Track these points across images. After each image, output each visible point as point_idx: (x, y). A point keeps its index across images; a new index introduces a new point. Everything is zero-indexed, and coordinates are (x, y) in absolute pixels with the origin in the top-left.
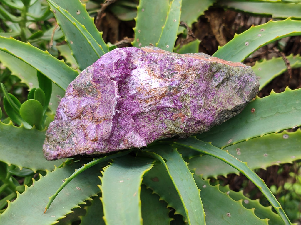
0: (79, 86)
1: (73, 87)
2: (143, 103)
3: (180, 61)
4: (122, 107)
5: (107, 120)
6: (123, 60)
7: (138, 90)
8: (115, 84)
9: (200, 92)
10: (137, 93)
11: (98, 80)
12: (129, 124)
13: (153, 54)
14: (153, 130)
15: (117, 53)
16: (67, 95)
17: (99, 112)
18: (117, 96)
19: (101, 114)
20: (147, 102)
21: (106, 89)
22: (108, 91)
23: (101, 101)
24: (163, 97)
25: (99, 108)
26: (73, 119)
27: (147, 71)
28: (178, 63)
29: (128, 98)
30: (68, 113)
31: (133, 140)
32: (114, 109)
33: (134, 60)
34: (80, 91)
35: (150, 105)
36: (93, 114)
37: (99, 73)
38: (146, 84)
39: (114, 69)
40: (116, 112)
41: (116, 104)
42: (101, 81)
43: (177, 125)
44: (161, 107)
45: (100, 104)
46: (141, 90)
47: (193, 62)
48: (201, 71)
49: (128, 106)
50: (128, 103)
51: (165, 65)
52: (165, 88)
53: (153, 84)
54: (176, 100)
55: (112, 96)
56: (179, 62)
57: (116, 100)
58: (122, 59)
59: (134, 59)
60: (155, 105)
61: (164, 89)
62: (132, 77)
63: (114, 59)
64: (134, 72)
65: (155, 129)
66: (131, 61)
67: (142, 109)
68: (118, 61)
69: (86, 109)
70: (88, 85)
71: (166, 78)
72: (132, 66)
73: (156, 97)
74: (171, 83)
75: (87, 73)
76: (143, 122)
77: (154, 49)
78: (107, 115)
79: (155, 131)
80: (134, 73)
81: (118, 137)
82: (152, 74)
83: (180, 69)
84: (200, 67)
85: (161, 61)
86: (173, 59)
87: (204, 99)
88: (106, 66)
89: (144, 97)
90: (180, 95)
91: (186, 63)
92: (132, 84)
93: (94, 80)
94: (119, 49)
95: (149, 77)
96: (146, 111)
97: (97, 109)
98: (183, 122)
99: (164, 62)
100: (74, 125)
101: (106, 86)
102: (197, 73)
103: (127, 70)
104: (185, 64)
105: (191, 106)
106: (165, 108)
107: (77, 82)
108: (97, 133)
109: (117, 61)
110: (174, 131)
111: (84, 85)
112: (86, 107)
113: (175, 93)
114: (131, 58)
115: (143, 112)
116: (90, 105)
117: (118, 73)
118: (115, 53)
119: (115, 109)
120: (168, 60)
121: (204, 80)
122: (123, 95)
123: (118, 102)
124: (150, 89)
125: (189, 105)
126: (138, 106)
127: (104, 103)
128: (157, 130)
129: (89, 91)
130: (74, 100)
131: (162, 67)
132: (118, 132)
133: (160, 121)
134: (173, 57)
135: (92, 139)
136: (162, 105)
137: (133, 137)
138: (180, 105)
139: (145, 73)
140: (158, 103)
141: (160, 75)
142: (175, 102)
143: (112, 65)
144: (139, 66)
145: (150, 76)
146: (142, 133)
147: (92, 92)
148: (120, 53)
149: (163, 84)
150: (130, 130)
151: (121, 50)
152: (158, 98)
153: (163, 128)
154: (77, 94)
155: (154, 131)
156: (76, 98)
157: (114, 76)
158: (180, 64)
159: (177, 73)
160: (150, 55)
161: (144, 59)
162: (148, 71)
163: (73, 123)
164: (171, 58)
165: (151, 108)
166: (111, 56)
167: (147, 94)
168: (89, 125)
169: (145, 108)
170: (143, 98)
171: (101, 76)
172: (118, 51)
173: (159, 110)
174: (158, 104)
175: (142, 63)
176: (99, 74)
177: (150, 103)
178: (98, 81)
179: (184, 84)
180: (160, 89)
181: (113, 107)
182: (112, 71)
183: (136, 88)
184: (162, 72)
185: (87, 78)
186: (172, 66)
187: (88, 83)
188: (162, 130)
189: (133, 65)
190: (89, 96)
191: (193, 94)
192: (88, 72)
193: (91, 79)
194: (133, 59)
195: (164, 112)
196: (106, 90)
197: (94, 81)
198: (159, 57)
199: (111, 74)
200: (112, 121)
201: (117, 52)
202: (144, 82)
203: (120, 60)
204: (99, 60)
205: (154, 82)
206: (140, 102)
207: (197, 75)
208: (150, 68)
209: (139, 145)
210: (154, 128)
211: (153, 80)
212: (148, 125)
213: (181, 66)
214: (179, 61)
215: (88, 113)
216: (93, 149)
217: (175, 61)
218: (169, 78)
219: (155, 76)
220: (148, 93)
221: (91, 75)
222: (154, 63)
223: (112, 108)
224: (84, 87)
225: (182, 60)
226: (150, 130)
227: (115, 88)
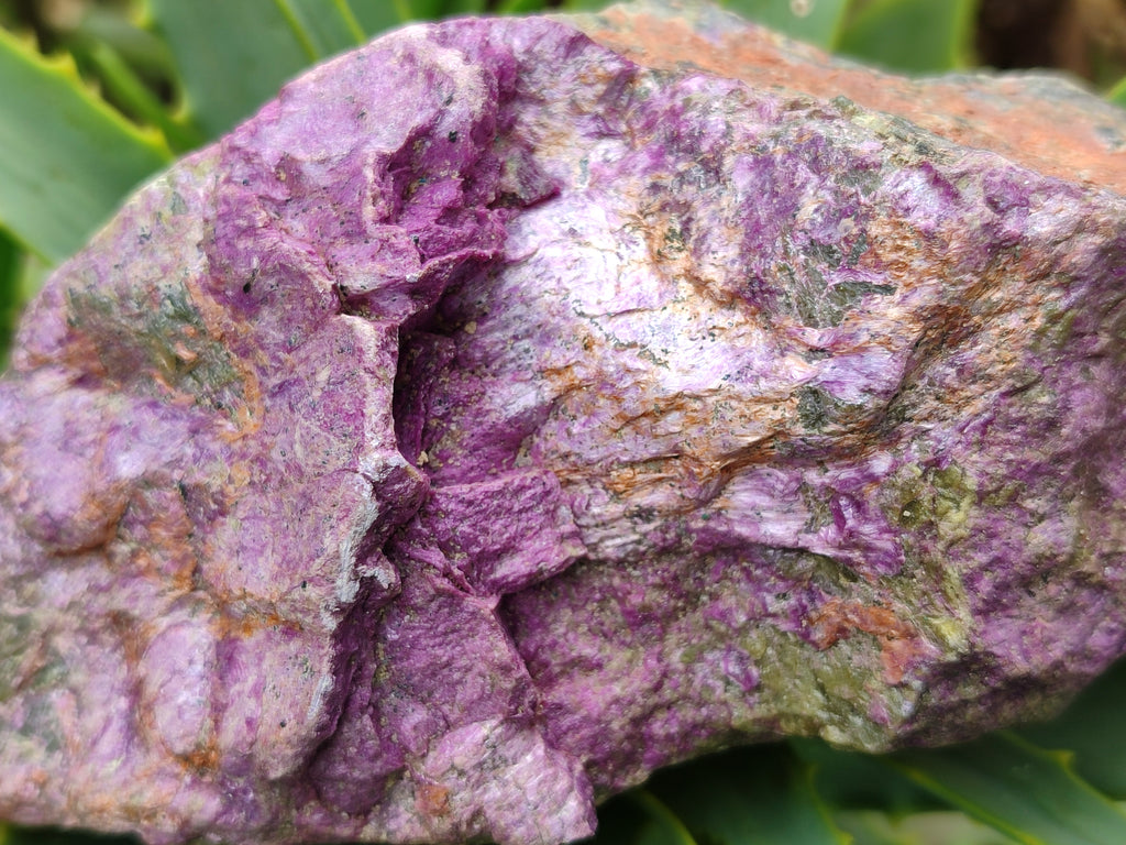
0: (105, 309)
1: (64, 310)
2: (587, 490)
3: (917, 181)
4: (420, 534)
5: (291, 630)
6: (453, 138)
7: (559, 383)
8: (371, 356)
9: (1059, 458)
10: (550, 409)
11: (247, 288)
12: (463, 662)
13: (696, 95)
14: (654, 700)
15: (408, 67)
16: (24, 366)
17: (244, 548)
18: (379, 453)
19: (250, 566)
20: (621, 487)
21: (301, 370)
22: (317, 394)
23: (261, 461)
24: (748, 463)
25: (241, 514)
26: (60, 554)
27: (639, 235)
28: (899, 210)
29: (476, 448)
30: (25, 505)
31: (494, 792)
32: (348, 559)
33: (543, 126)
34: (115, 351)
35: (645, 514)
36: (200, 545)
37: (250, 231)
38: (621, 347)
39: (369, 212)
40: (369, 585)
41: (368, 524)
42: (268, 299)
43: (845, 691)
44: (725, 534)
45: (252, 484)
46: (580, 388)
47: (1023, 203)
48: (1083, 290)
49: (464, 527)
50: (470, 503)
51: (788, 209)
52: (775, 403)
53: (683, 352)
54: (859, 506)
55: (339, 450)
56: (910, 201)
57: (369, 487)
58: (443, 131)
59: (544, 119)
60: (678, 512)
61: (769, 408)
62: (512, 279)
63: (382, 117)
64: (539, 231)
65: (668, 693)
66: (521, 130)
67: (577, 535)
68: (410, 141)
69: (150, 496)
70: (170, 309)
71: (791, 322)
72: (526, 181)
73: (696, 459)
74: (826, 369)
75: (167, 213)
76: (584, 628)
77: (700, 27)
78: (296, 595)
79: (669, 706)
80: (533, 242)
81: (377, 756)
82: (680, 261)
83: (918, 263)
84: (1083, 250)
85: (763, 163)
86: (862, 169)
87: (1075, 504)
88: (316, 175)
89: (602, 452)
90: (893, 471)
91: (968, 216)
92: (511, 333)
93: (218, 281)
94: (430, 36)
95: (651, 284)
96: (610, 549)
97: (230, 522)
98: (892, 680)
99: (779, 171)
100: (65, 598)
101: (302, 354)
102: (1057, 300)
103: (481, 219)
104: (961, 221)
105: (973, 564)
106: (757, 551)
107: (92, 278)
108: (218, 709)
109: (401, 143)
110: (814, 727)
111: (140, 305)
112: (149, 481)
113: (849, 447)
114: (517, 106)
115: (583, 560)
116: (177, 475)
117: (398, 252)
118: (393, 63)
119: (361, 558)
120: (816, 165)
121: (1098, 357)
122: (434, 423)
123: (380, 509)
124: (651, 394)
125: (956, 557)
126: (551, 514)
127: (282, 482)
128: (685, 697)
129: (178, 361)
130: (69, 414)
131: (762, 214)
132: (376, 718)
133: (708, 627)
134: (866, 147)
135: (180, 747)
136: (740, 522)
137: (489, 765)
138: (889, 546)
139: (623, 250)
140: (704, 503)
141: (740, 279)
142: (849, 513)
143: (357, 173)
144: (577, 183)
145: (663, 278)
146: (566, 722)
147: (202, 373)
148: (430, 75)
149: (758, 364)
150: (472, 713)
151: (444, 41)
152: (706, 472)
153: (728, 683)
154: (95, 365)
155: (657, 707)
156: (83, 396)
157: (361, 278)
158: (919, 220)
159: (887, 289)
160: (673, 95)
161: (623, 127)
162: (648, 236)
163: (63, 586)
164: (847, 152)
165: (645, 535)
166: (358, 88)
167: (627, 430)
168: (169, 627)
169: (601, 532)
170: (594, 456)
171: (264, 259)
172: (418, 55)
173: (713, 553)
174: (703, 511)
175: (607, 161)
176: (250, 243)
177: (643, 499)
178: (246, 299)
179: (931, 384)
180: (734, 403)
181: (343, 542)
182: (356, 233)
183: (545, 372)
184: (757, 263)
185: (167, 258)
186: (848, 222)
187: (169, 297)
188: (725, 703)
189: (530, 173)
190: (182, 398)
191: (1003, 470)
192: (179, 204)
193: (196, 265)
194: (537, 114)
195: (744, 570)
196: (298, 381)
197: (215, 292)
198: (749, 124)
199: (343, 252)
200: (329, 651)
201: (410, 58)
202: (607, 328)
203: (424, 133)
204: (263, 114)
205: (683, 340)
206: (569, 482)
207: (1053, 319)
208: (663, 208)
209: (536, 831)
210: (657, 688)
211: (682, 317)
212: (618, 658)
213: (928, 236)
214: (907, 185)
215: (164, 534)
216: (186, 823)
217: (877, 180)
218: (815, 325)
219: (701, 285)
220: (630, 421)
221: (197, 235)
222: (697, 171)
223: (331, 550)
224: (141, 325)
225: (937, 181)
226: (631, 703)
227: (369, 383)
